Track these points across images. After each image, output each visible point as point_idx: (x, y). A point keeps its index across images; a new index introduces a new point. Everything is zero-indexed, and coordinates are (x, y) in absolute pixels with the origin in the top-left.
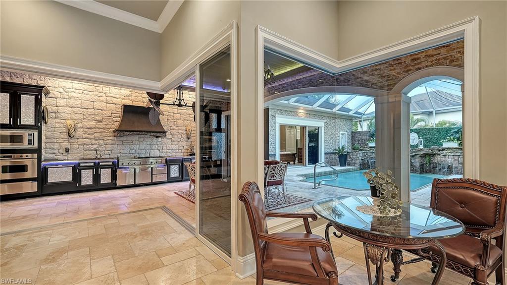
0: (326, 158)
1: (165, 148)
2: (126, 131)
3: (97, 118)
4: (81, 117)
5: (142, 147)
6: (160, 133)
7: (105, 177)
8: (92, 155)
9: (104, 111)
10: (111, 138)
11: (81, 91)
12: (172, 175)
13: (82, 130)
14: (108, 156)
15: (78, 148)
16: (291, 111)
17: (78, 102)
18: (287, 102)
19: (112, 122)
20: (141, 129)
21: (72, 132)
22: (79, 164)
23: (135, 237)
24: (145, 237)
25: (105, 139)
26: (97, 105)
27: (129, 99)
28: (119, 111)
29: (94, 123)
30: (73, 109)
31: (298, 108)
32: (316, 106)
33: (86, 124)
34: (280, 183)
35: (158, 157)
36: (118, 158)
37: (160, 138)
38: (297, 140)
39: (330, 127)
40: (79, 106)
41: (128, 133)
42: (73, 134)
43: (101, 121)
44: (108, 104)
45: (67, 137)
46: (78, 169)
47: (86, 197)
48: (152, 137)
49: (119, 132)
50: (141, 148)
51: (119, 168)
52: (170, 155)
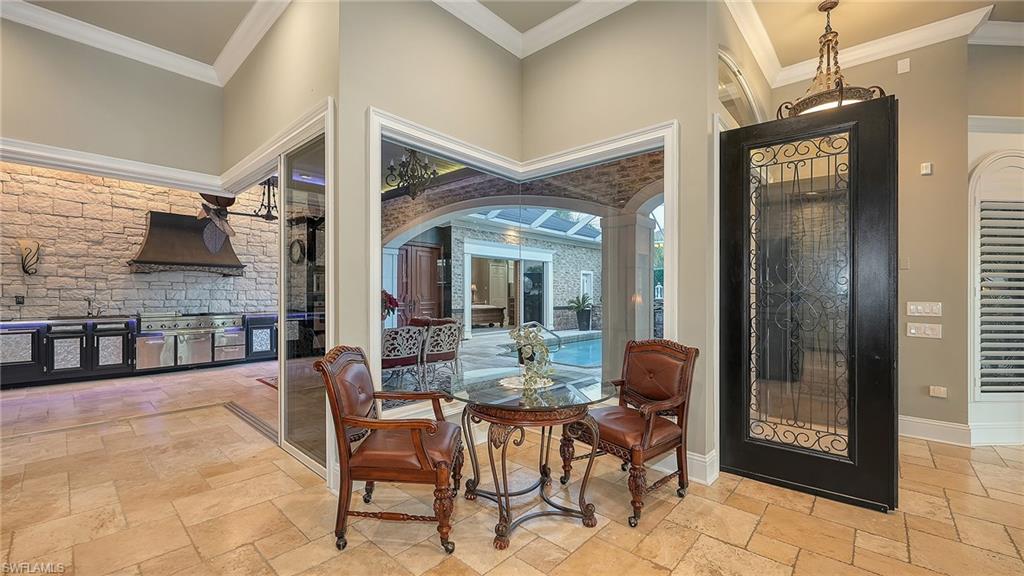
0: (556, 316)
1: (242, 296)
2: (155, 263)
3: (91, 235)
4: (54, 232)
5: (193, 293)
6: (231, 267)
7: (110, 352)
8: (80, 308)
9: (107, 223)
10: (123, 276)
11: (53, 182)
12: (257, 347)
13: (55, 259)
14: (117, 312)
15: (47, 296)
16: (493, 233)
17: (48, 203)
18: (483, 217)
19: (126, 246)
20: (190, 261)
21: (32, 262)
22: (49, 327)
23: (164, 451)
24: (184, 451)
25: (110, 277)
26: (90, 210)
27: (163, 201)
28: (143, 222)
29: (83, 246)
30: (35, 216)
31: (505, 228)
32: (536, 226)
33: (64, 247)
34: (450, 356)
35: (226, 314)
36: (138, 315)
37: (232, 279)
38: (509, 285)
39: (564, 261)
40: (49, 210)
41: (161, 267)
42: (34, 266)
43: (99, 243)
44: (115, 209)
45: (19, 272)
46: (47, 338)
47: (64, 392)
48: (214, 275)
49: (142, 265)
50: (190, 296)
51: (139, 334)
52: (254, 309)
